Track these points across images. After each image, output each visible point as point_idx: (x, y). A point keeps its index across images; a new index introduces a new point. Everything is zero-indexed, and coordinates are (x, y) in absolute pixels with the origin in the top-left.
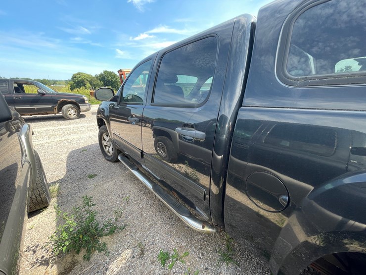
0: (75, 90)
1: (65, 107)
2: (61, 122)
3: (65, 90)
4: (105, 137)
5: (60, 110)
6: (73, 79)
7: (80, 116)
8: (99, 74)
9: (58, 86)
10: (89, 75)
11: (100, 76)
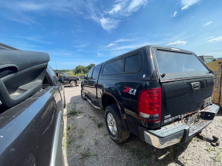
0: (76, 74)
1: (71, 82)
2: (69, 88)
3: (72, 75)
4: (83, 91)
5: (69, 83)
6: (76, 69)
7: (77, 86)
8: (88, 66)
9: (69, 72)
10: (83, 67)
11: (88, 67)
